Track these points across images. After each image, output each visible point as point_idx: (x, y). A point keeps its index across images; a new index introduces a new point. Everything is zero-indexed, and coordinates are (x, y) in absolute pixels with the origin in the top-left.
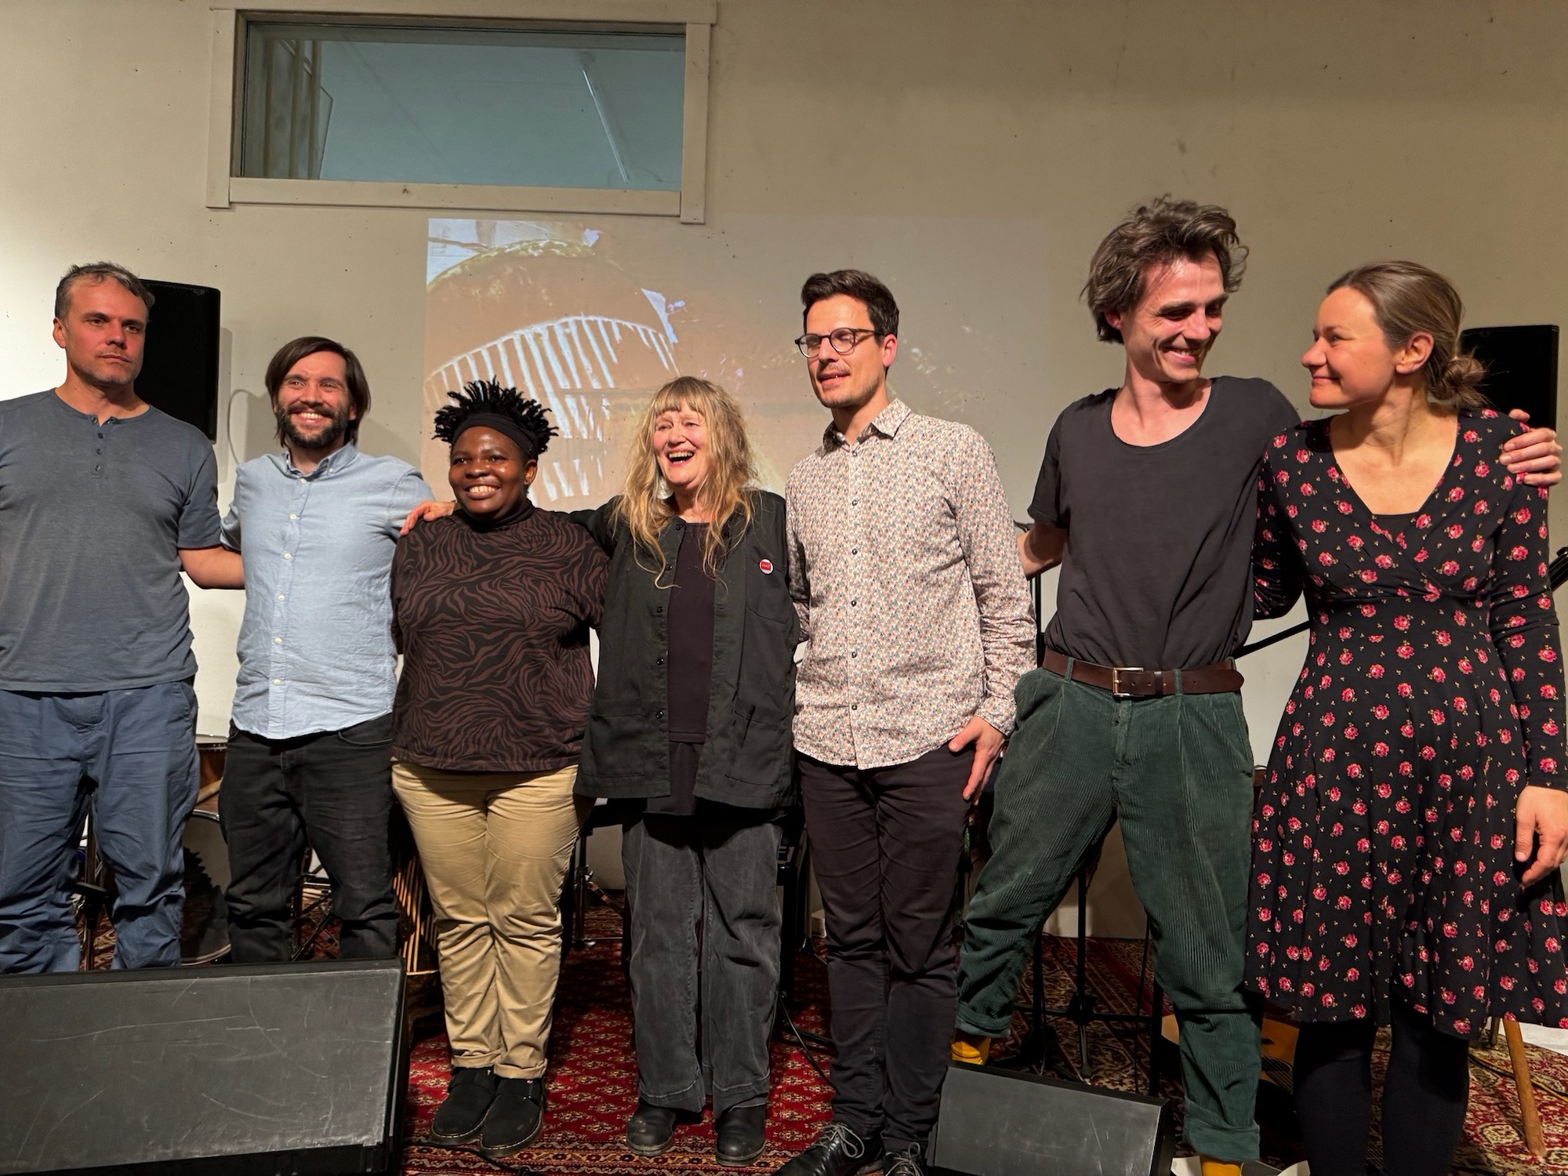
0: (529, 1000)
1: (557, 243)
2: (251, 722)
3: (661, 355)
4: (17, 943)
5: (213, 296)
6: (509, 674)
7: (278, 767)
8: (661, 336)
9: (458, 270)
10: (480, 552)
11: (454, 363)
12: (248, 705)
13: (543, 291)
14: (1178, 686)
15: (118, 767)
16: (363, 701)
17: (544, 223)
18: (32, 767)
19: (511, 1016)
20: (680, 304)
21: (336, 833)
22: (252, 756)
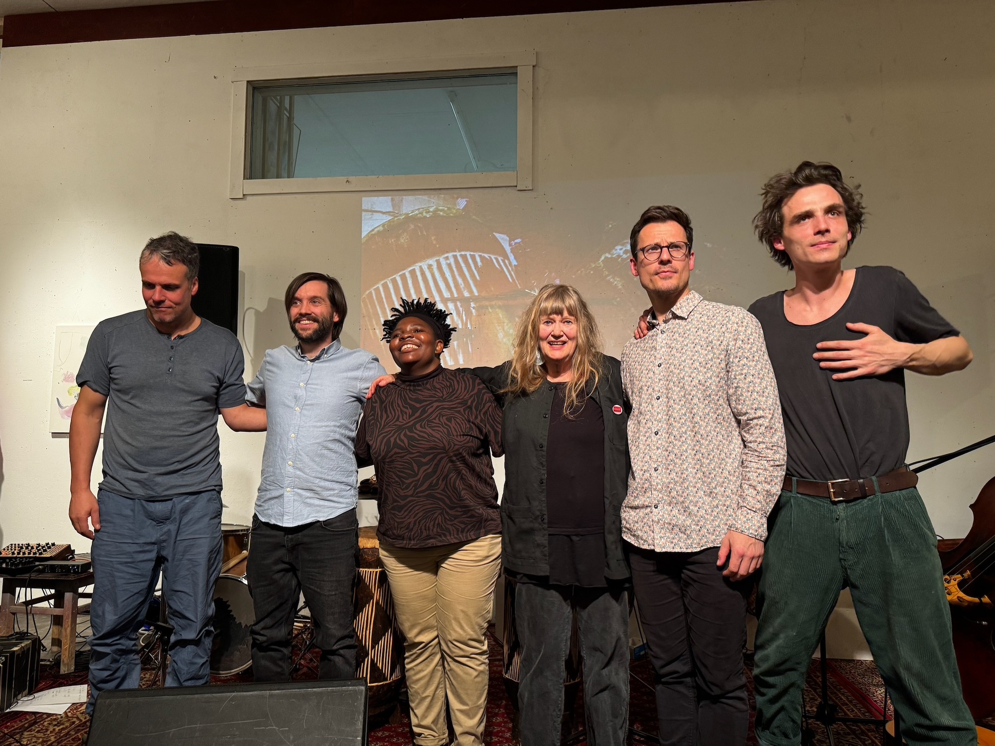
0: (470, 703)
1: (441, 208)
2: (270, 516)
3: (507, 273)
4: (108, 663)
5: (234, 251)
6: (440, 482)
7: (284, 546)
8: (507, 262)
9: (381, 228)
10: (413, 403)
11: (380, 285)
12: (266, 506)
13: (433, 238)
14: (876, 488)
15: (181, 547)
16: (341, 500)
17: (432, 196)
18: (128, 548)
19: (458, 714)
20: (518, 241)
21: (318, 590)
22: (267, 540)
